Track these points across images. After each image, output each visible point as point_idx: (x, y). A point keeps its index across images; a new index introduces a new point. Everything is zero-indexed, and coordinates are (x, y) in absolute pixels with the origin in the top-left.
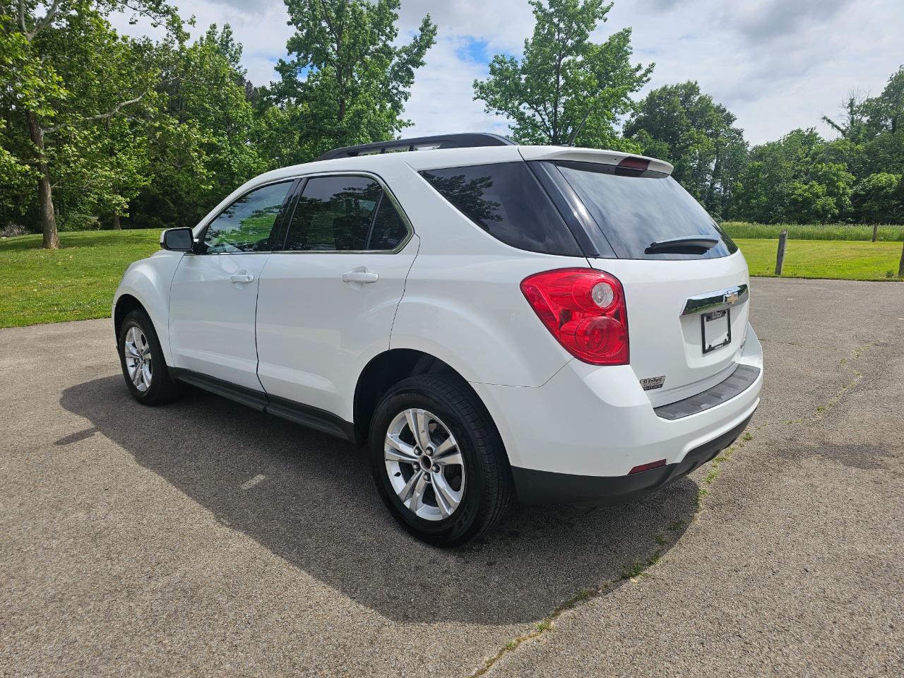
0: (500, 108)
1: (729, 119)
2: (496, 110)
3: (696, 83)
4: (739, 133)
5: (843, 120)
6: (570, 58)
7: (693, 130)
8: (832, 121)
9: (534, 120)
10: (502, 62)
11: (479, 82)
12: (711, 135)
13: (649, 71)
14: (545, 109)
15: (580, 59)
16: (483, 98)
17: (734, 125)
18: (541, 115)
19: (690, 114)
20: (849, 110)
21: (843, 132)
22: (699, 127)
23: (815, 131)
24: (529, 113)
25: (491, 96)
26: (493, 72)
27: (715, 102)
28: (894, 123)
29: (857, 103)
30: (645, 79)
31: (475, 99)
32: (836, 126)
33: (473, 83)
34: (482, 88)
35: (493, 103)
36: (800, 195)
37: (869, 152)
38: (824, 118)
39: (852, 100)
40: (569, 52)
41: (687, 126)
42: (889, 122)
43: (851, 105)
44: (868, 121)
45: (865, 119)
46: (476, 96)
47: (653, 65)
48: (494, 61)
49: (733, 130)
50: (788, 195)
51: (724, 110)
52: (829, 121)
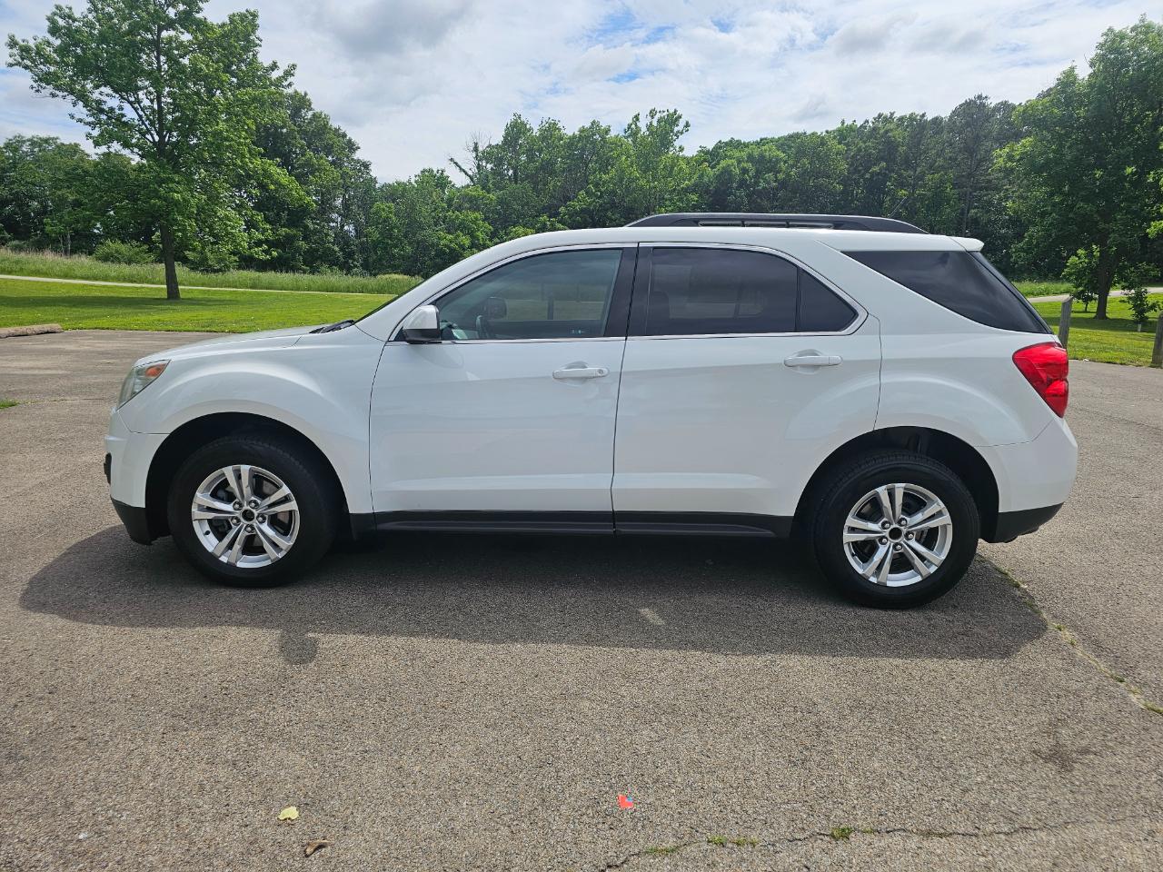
0: (58, 88)
1: (352, 147)
2: (50, 89)
3: (306, 94)
4: (366, 166)
5: (469, 164)
6: (172, 33)
7: (310, 153)
8: (460, 164)
9: (123, 115)
10: (70, 17)
11: (19, 39)
12: (333, 163)
13: (288, 73)
14: (139, 102)
15: (186, 37)
16: (26, 67)
17: (358, 155)
18: (136, 109)
19: (304, 133)
20: (474, 155)
21: (471, 179)
22: (316, 151)
23: (445, 174)
24: (113, 102)
25: (42, 67)
26: (54, 30)
27: (334, 124)
28: (515, 173)
29: (480, 149)
30: (285, 83)
31: (11, 65)
32: (464, 171)
33: (7, 40)
34: (25, 50)
35: (45, 79)
36: (446, 246)
37: (501, 201)
38: (452, 160)
39: (476, 144)
40: (170, 24)
41: (301, 148)
42: (511, 172)
43: (476, 149)
44: (492, 169)
45: (489, 166)
46: (11, 60)
47: (294, 66)
48: (55, 14)
49: (358, 161)
50: (433, 245)
51: (344, 135)
52: (456, 163)
